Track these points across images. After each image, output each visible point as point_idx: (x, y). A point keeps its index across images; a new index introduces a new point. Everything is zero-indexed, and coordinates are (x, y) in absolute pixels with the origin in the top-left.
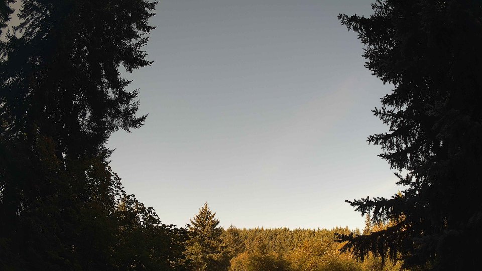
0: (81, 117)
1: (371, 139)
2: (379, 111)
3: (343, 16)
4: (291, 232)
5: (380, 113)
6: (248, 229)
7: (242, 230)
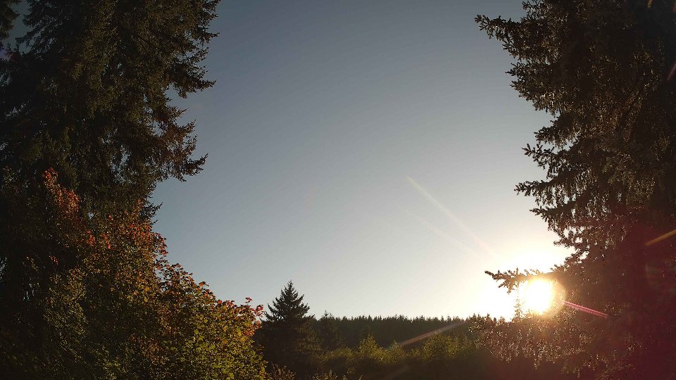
0: (114, 162)
1: (521, 188)
2: (532, 149)
3: (483, 18)
4: (409, 321)
5: (534, 151)
6: (349, 318)
7: (342, 318)
